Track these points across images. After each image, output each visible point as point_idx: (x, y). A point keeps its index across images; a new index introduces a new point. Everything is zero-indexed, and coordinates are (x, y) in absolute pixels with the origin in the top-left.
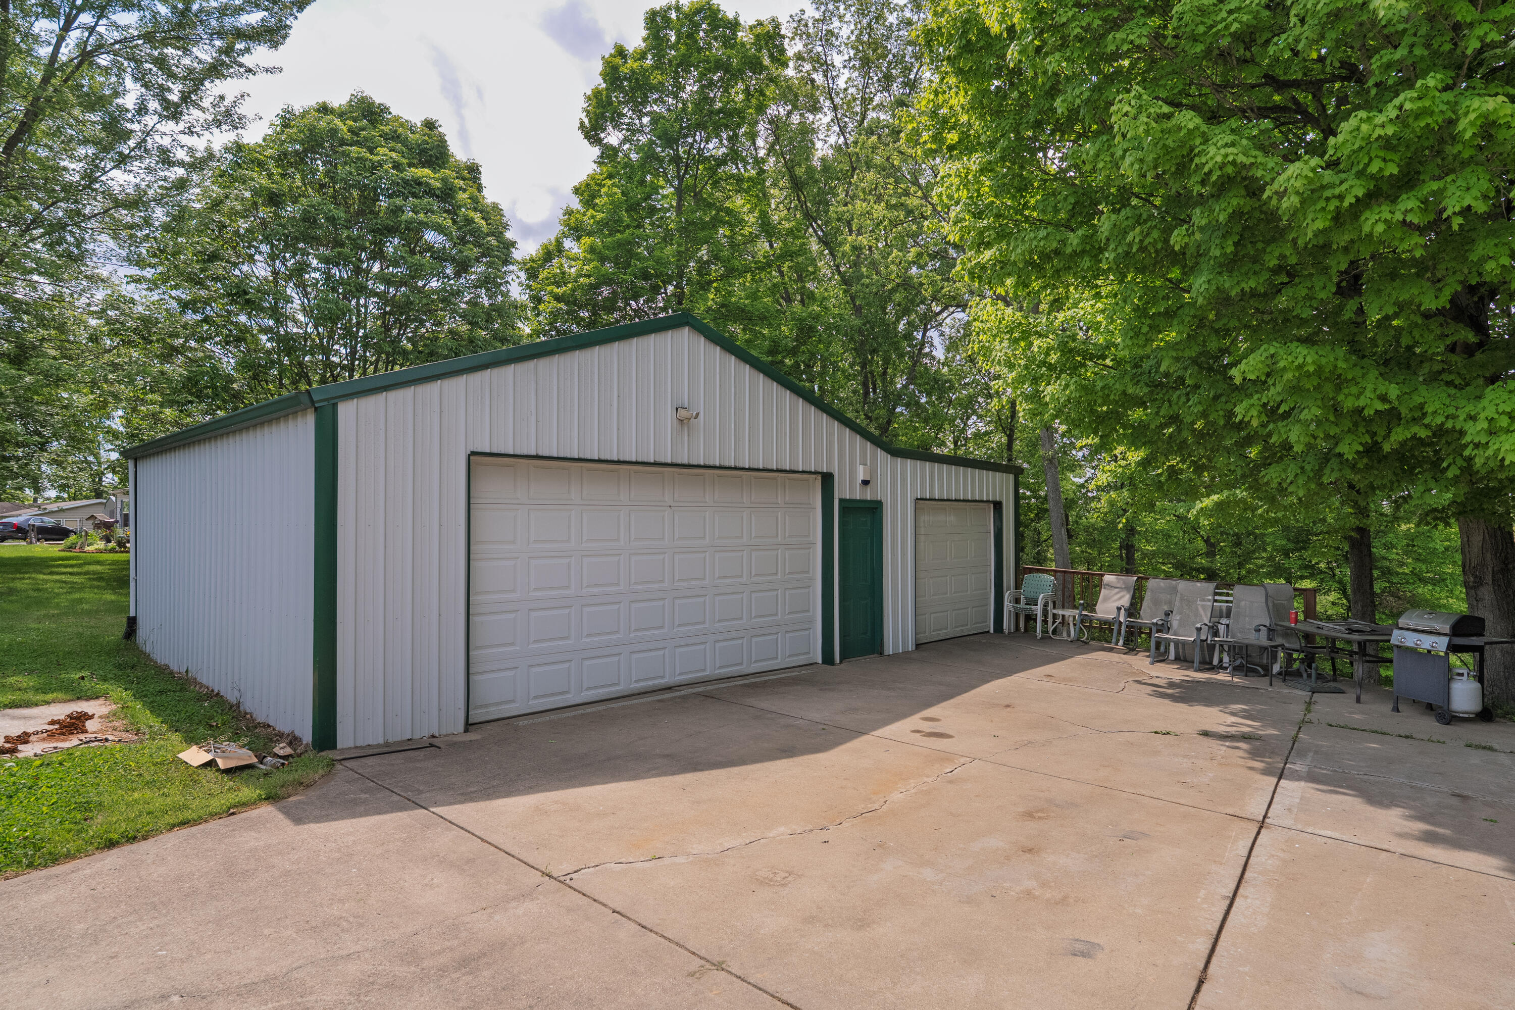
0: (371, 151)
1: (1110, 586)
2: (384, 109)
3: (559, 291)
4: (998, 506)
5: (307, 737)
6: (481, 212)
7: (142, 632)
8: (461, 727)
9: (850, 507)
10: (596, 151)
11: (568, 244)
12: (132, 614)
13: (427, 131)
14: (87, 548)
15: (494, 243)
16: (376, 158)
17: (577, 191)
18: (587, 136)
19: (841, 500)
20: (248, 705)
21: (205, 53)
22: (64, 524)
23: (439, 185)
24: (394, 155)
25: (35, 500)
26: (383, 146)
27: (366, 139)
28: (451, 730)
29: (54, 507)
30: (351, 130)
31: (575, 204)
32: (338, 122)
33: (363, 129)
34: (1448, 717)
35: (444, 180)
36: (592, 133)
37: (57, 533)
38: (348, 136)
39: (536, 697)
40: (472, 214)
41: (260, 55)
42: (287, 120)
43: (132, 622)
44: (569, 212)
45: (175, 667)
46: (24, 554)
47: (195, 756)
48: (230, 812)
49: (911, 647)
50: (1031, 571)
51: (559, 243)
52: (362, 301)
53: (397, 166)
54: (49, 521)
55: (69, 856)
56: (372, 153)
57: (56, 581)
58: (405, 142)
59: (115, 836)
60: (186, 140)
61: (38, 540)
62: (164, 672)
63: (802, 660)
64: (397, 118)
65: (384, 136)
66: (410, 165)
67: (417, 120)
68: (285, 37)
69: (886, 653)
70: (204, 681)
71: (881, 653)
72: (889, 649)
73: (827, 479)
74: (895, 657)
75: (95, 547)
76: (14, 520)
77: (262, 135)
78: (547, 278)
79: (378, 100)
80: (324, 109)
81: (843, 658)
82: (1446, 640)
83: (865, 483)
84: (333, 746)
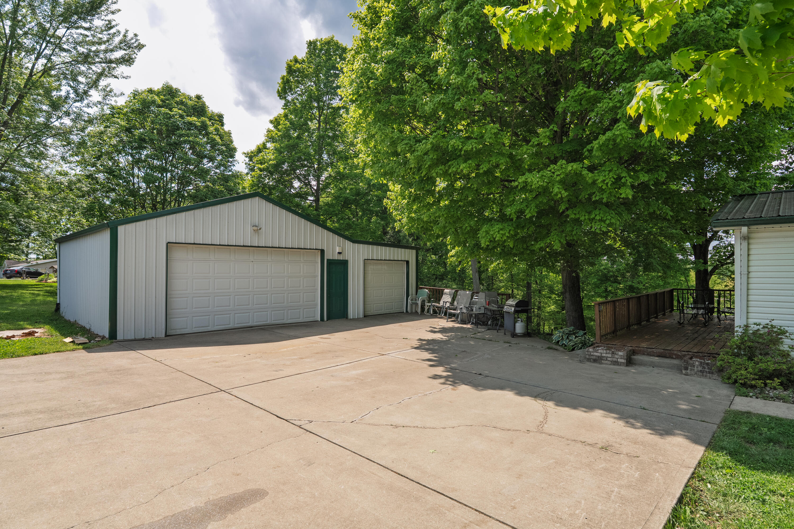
0: (171, 110)
1: (446, 294)
2: (177, 91)
3: (262, 167)
4: (408, 262)
5: (107, 335)
6: (219, 135)
7: (62, 308)
8: (163, 335)
9: (331, 263)
10: (283, 102)
11: (269, 145)
12: (58, 302)
13: (197, 100)
14: (48, 281)
15: (225, 149)
16: (173, 113)
17: (271, 122)
18: (280, 96)
19: (328, 260)
20: (93, 330)
21: (97, 68)
22: (40, 270)
23: (199, 124)
24: (180, 111)
25: (27, 260)
26: (175, 108)
27: (168, 104)
28: (160, 336)
29: (34, 263)
30: (162, 100)
31: (271, 127)
32: (156, 97)
33: (167, 100)
34: (514, 335)
35: (203, 122)
36: (282, 94)
37: (35, 274)
38: (160, 103)
39: (195, 327)
40: (215, 137)
41: (122, 69)
42: (135, 94)
43: (58, 305)
44: (269, 131)
45: (72, 320)
46: (19, 283)
47: (68, 340)
48: (73, 350)
49: (361, 316)
50: (422, 288)
51: (264, 145)
52: (165, 175)
53: (181, 116)
54: (32, 270)
55: (23, 356)
56: (171, 111)
57: (30, 293)
58: (186, 105)
59: (37, 353)
60: (86, 109)
61: (27, 277)
62: (68, 322)
63: (311, 319)
64: (183, 94)
65: (177, 103)
66: (187, 116)
67: (193, 95)
68: (133, 62)
69: (349, 318)
70: (80, 323)
71: (347, 318)
72: (351, 315)
73: (322, 251)
74: (353, 320)
75: (52, 280)
76: (16, 268)
77: (125, 101)
78: (257, 161)
79: (174, 86)
80: (150, 91)
81: (328, 319)
82: (513, 309)
83: (340, 253)
84: (116, 339)
